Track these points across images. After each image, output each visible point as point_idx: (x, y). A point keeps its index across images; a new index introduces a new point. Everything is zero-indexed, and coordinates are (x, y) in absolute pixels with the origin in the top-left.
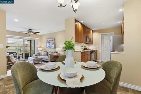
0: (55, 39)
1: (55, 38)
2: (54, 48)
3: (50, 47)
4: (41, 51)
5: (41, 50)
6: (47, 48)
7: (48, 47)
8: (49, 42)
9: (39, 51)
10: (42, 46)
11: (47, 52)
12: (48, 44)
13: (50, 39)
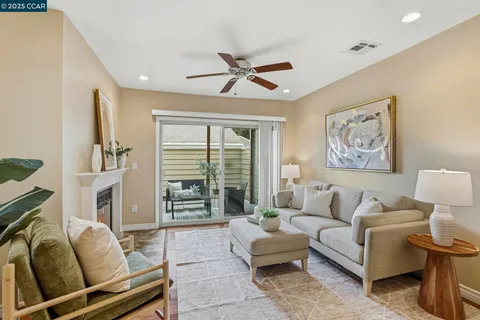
0: (393, 108)
1: (394, 99)
2: (388, 166)
3: (349, 165)
4: (296, 181)
5: (298, 176)
6: (333, 167)
7: (335, 161)
8: (344, 132)
9: (286, 180)
10: (303, 157)
11: (335, 196)
12: (336, 145)
13: (355, 112)
